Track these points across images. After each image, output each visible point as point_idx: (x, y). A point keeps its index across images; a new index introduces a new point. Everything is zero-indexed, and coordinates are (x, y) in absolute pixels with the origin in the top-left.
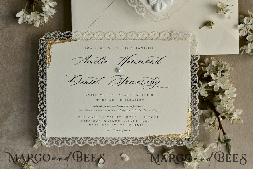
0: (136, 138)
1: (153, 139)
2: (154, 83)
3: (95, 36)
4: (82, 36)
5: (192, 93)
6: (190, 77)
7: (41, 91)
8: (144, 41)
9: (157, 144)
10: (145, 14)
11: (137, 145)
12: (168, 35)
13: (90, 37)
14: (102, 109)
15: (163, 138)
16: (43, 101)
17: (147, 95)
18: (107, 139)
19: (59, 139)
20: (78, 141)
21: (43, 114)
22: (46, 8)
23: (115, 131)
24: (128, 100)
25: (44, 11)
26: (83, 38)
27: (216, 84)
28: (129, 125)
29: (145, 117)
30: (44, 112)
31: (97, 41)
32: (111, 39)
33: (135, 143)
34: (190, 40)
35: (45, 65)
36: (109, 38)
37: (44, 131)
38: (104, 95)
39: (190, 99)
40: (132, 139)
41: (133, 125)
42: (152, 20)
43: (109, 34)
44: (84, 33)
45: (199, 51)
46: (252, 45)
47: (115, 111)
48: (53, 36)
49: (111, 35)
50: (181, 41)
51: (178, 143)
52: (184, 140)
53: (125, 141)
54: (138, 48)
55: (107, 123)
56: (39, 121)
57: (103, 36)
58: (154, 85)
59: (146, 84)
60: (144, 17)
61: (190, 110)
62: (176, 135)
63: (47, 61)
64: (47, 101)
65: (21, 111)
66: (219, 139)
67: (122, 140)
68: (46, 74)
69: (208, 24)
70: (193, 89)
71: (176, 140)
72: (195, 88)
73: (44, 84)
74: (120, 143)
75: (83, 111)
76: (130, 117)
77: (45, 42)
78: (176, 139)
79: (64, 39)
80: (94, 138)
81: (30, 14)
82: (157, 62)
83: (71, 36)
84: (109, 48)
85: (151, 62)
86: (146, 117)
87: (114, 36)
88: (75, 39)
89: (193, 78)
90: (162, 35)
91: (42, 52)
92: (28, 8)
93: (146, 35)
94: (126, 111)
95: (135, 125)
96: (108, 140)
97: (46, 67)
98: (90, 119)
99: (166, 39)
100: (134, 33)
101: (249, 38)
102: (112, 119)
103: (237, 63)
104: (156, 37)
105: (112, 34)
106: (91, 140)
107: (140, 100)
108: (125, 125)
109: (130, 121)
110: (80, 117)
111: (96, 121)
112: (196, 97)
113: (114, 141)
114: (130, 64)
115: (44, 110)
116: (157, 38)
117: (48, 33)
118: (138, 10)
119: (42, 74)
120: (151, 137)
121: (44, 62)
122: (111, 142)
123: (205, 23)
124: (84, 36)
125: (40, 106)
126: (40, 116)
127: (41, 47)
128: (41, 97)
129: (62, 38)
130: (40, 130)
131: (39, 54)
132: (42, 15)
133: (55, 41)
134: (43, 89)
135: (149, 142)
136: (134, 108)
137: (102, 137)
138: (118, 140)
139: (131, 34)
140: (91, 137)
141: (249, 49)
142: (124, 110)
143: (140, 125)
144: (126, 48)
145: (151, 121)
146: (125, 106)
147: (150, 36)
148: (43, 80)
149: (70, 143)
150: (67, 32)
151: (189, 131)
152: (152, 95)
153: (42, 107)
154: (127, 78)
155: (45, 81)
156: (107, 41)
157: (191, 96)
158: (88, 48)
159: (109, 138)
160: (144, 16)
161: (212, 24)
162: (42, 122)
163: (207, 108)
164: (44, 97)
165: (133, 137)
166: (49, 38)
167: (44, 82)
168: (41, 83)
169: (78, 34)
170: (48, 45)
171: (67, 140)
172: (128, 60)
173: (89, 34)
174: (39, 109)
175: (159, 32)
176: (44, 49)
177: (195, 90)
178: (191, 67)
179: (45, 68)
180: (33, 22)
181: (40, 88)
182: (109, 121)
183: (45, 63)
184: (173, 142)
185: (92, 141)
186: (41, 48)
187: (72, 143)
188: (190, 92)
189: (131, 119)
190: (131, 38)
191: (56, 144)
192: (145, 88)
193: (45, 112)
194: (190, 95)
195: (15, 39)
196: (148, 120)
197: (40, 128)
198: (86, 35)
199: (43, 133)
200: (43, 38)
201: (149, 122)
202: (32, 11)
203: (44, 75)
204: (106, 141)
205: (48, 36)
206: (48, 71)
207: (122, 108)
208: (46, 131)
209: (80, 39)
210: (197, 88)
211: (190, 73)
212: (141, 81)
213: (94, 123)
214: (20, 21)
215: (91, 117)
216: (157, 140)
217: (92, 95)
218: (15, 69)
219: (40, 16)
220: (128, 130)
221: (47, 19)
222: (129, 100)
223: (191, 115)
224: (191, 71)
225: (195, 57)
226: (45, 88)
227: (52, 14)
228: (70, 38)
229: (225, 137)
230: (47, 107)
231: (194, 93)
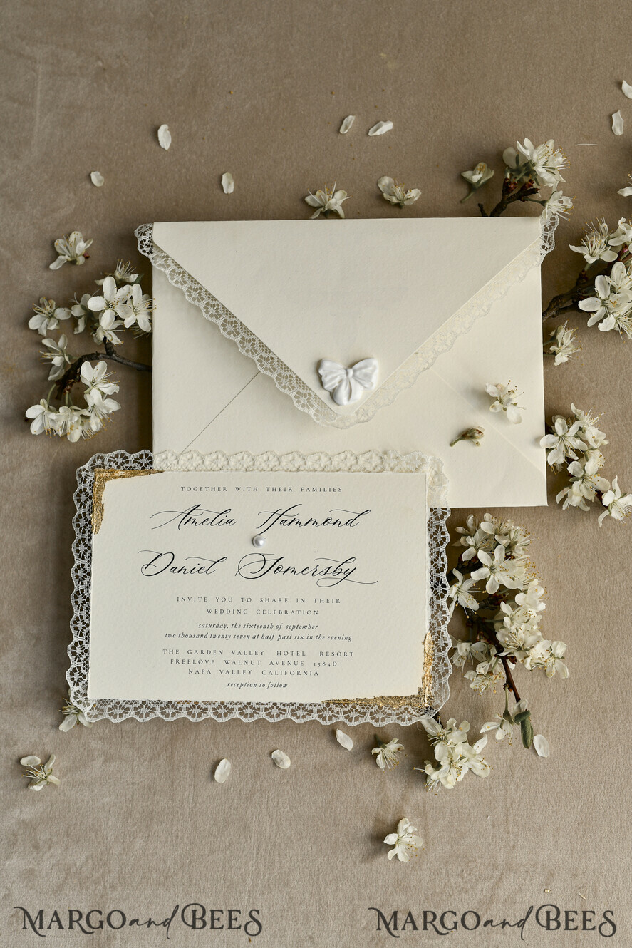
0: (301, 705)
1: (342, 707)
2: (343, 572)
3: (207, 462)
4: (176, 461)
5: (432, 598)
6: (429, 560)
7: (77, 588)
8: (320, 473)
9: (350, 720)
10: (317, 411)
11: (303, 721)
12: (376, 461)
13: (194, 465)
14: (219, 631)
15: (366, 706)
16: (83, 613)
17: (325, 601)
18: (231, 706)
19: (118, 703)
20: (162, 708)
21: (81, 642)
22: (93, 397)
23: (251, 685)
24: (280, 612)
25: (90, 404)
26: (179, 467)
27: (492, 577)
28: (283, 673)
29: (321, 654)
30: (84, 637)
31: (211, 472)
32: (243, 469)
33: (298, 718)
34: (428, 470)
35: (89, 527)
36: (238, 466)
37: (83, 684)
38: (224, 600)
39: (428, 612)
40: (292, 707)
41: (292, 673)
42: (333, 425)
43: (239, 457)
44: (181, 454)
45: (451, 499)
46: (582, 485)
47: (251, 637)
48: (110, 461)
49: (243, 459)
50: (407, 474)
51: (401, 717)
52: (418, 712)
53: (275, 712)
54: (305, 489)
55: (230, 667)
56: (72, 658)
57: (225, 463)
58: (342, 576)
59: (322, 573)
60: (313, 416)
61: (429, 638)
62: (396, 697)
63: (94, 518)
64: (91, 613)
65: (34, 641)
66: (506, 714)
67: (266, 709)
68: (90, 548)
69: (468, 435)
70: (435, 587)
71: (397, 711)
72: (440, 585)
73: (85, 571)
74: (263, 715)
75: (174, 636)
76: (286, 653)
77: (91, 475)
78: (398, 709)
79: (135, 467)
80: (200, 702)
81: (58, 410)
82: (350, 522)
83: (151, 463)
84: (238, 489)
85: (335, 523)
86: (324, 654)
87: (251, 463)
88: (161, 470)
89: (435, 560)
90: (362, 460)
91: (83, 497)
92: (56, 398)
93: (325, 461)
94: (276, 637)
95: (298, 673)
96: (233, 709)
97: (92, 533)
98: (192, 657)
99: (371, 469)
100: (296, 457)
101: (574, 469)
102: (243, 658)
103: (553, 530)
104: (348, 465)
105: (245, 457)
106: (194, 707)
107: (309, 612)
108: (274, 673)
109: (286, 663)
110: (167, 652)
111: (204, 661)
112: (442, 606)
113: (249, 711)
114: (285, 527)
115: (84, 633)
116: (351, 466)
117: (98, 455)
118: (298, 402)
119: (81, 548)
120: (336, 702)
121: (86, 521)
122: (241, 714)
123: (463, 432)
124: (182, 462)
125: (75, 623)
126: (73, 648)
127: (80, 486)
128: (76, 603)
129: (131, 467)
130: (72, 679)
131: (75, 502)
132: (85, 412)
133: (112, 472)
134: (82, 584)
135: (331, 714)
136: (296, 632)
137: (220, 699)
138: (259, 709)
139: (290, 457)
140: (193, 699)
141: (576, 496)
142: (272, 637)
143: (309, 673)
144: (278, 489)
145: (335, 664)
146: (275, 627)
147: (335, 462)
148: (84, 562)
149: (143, 714)
150: (142, 452)
151: (427, 690)
152: (338, 601)
153: (80, 625)
154: (279, 560)
155: (88, 566)
156: (234, 473)
157: (432, 603)
158: (189, 489)
159: (236, 704)
160: (315, 414)
161: (476, 435)
162: (79, 661)
163: (478, 638)
164: (84, 602)
165: (293, 702)
166: (100, 467)
167: (86, 567)
168: (79, 569)
169: (167, 458)
170: (96, 483)
171: (137, 706)
172: (281, 518)
173: (192, 457)
174: (72, 630)
175: (356, 453)
176: (89, 492)
177: (440, 589)
178: (431, 536)
179: (89, 536)
180: (65, 430)
181: (75, 582)
182: (237, 663)
183: (90, 522)
184: (390, 715)
185: (196, 711)
186: (81, 490)
187: (147, 715)
188: (429, 593)
189: (289, 658)
190: (291, 467)
191: (110, 715)
192: (322, 583)
193: (86, 638)
194: (428, 603)
195: (25, 470)
196: (329, 660)
197: (72, 677)
198: (184, 460)
199: (80, 688)
200: (87, 467)
201: (331, 664)
202: (64, 404)
203: (86, 551)
204: (230, 709)
205: (99, 462)
206: (96, 541)
207: (267, 632)
208: (86, 683)
209: (172, 469)
210: (444, 586)
211: (428, 549)
212: (312, 567)
213: (200, 667)
214: (35, 428)
215: (193, 652)
216: (350, 711)
217: (197, 600)
218: (22, 541)
219: (82, 416)
220: (281, 686)
221: (97, 424)
222: (283, 612)
223: (431, 651)
224: (430, 545)
225: (439, 513)
226: (88, 582)
227: (108, 411)
228: (149, 467)
229: (519, 706)
230: (90, 627)
231: (438, 598)
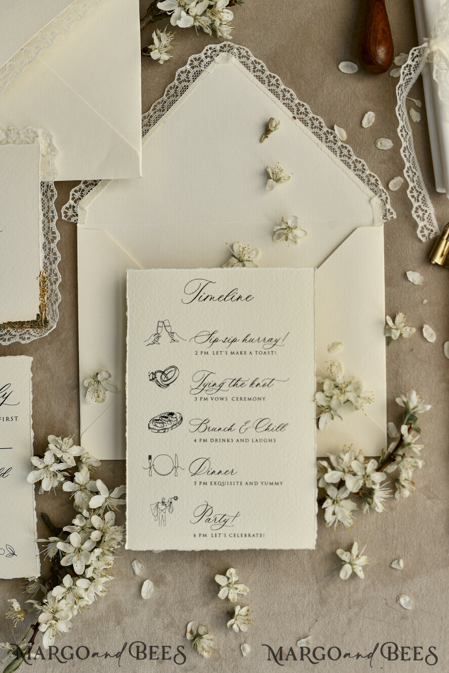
5: (45, 243)
6: (41, 213)
12: (2, 136)
34: (42, 143)
39: (42, 254)
50: (26, 145)
61: (44, 275)
62: (20, 323)
70: (47, 234)
72: (51, 233)
89: (47, 213)
112: (53, 249)
151: (43, 315)
157: (44, 247)
177: (50, 236)
178: (43, 194)
184: (15, 335)
188: (42, 240)
194: (41, 246)
210: (54, 233)
211: (40, 204)
224: (42, 201)
231: (49, 243)
